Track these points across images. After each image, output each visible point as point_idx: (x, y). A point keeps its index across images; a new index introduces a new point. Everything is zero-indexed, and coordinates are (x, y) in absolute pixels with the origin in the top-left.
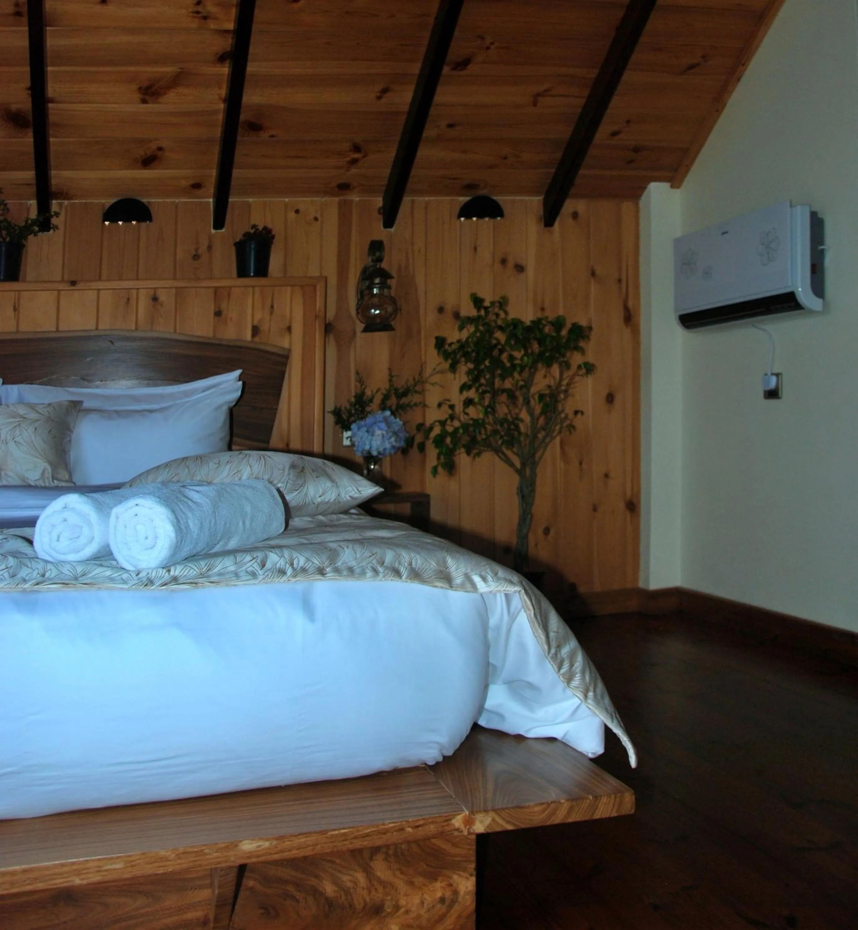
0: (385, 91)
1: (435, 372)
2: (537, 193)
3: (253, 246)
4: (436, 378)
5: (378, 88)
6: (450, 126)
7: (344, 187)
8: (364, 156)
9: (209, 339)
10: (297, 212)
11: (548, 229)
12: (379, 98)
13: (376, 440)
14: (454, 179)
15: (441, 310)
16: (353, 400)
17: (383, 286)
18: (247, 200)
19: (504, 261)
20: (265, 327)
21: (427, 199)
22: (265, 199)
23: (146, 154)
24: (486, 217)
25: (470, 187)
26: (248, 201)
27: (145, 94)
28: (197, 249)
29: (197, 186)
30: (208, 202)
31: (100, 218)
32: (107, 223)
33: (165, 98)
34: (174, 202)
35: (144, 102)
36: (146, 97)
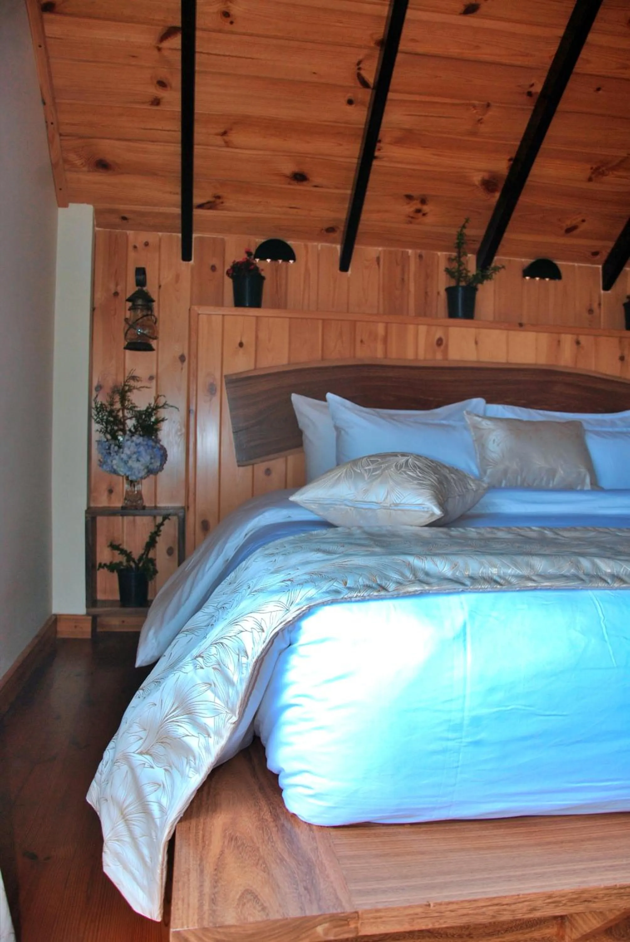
23: (571, 224)
27: (593, 173)
28: (591, 305)
29: (595, 254)
30: (598, 268)
31: (520, 273)
32: (527, 278)
33: (606, 179)
34: (574, 266)
35: (590, 180)
36: (593, 176)
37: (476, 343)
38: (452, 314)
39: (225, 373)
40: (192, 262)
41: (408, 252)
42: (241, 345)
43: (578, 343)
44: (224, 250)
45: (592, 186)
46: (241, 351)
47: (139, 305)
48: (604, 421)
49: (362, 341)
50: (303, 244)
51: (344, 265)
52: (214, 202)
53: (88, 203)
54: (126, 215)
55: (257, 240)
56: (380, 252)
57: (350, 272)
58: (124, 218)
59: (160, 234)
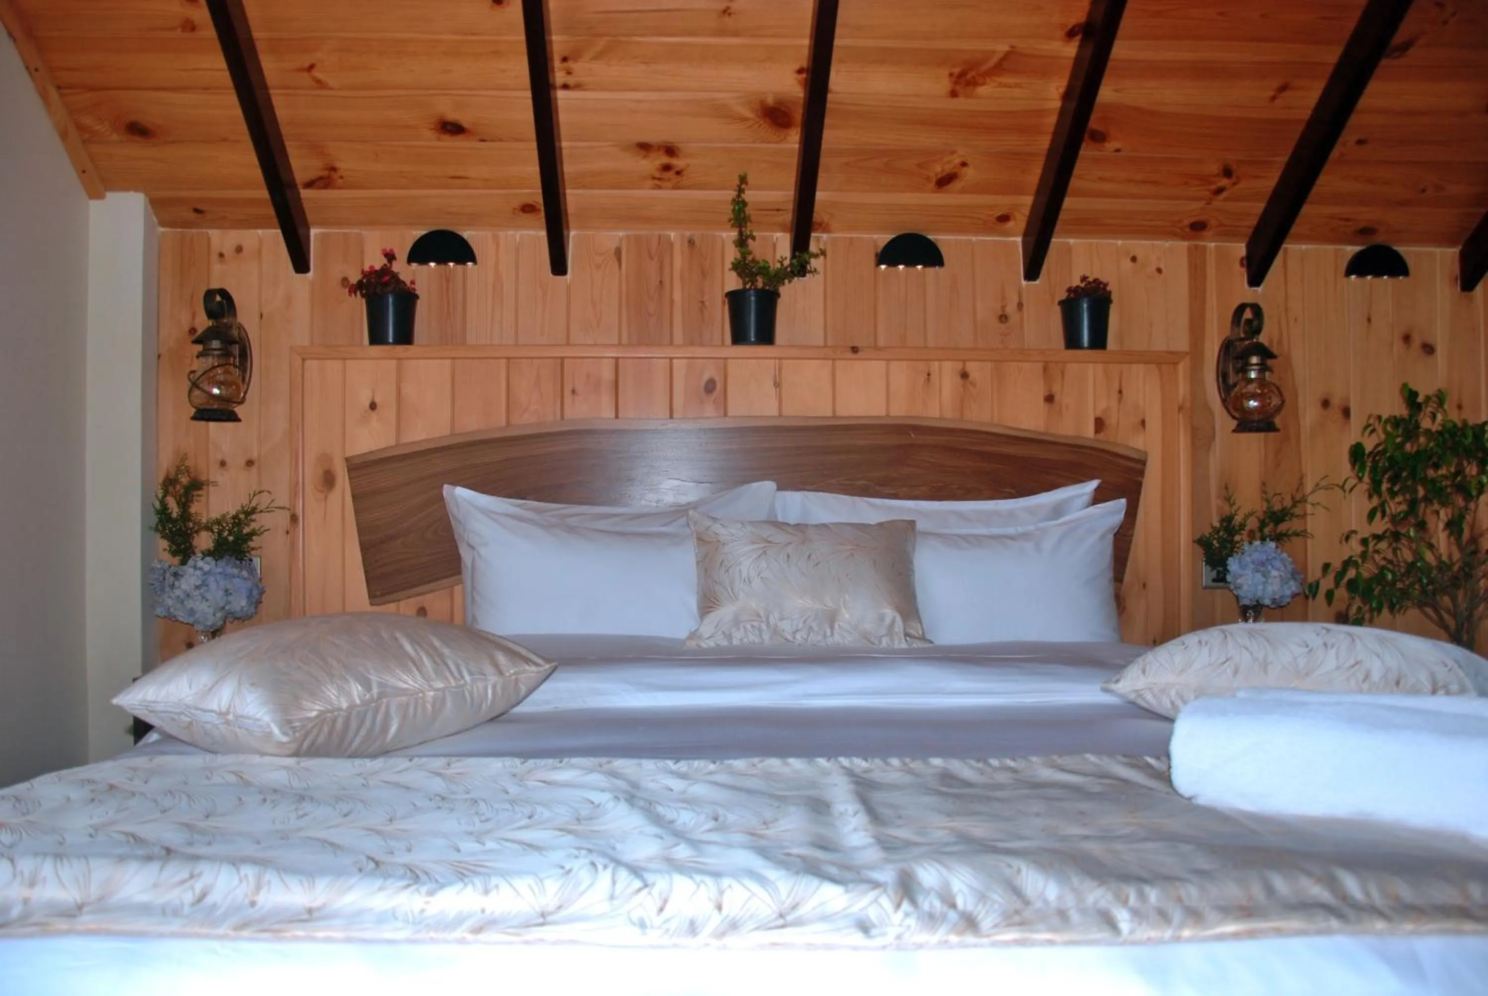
0: (1283, 88)
1: (1318, 487)
2: (1451, 243)
3: (1085, 306)
4: (1320, 496)
5: (1276, 83)
6: (1360, 142)
7: (1198, 227)
8: (1234, 184)
9: (1040, 433)
10: (1134, 259)
11: (1465, 293)
12: (1273, 98)
13: (1272, 584)
14: (1347, 220)
15: (1326, 404)
16: (1217, 524)
17: (1263, 368)
18: (1068, 240)
19: (1407, 339)
20: (1112, 421)
21: (1304, 247)
22: (1091, 241)
23: (943, 171)
24: (1384, 275)
25: (1366, 231)
26: (1069, 243)
27: (956, 83)
28: (1003, 308)
29: (1004, 219)
30: (1015, 242)
31: (872, 260)
32: (883, 267)
33: (981, 90)
34: (970, 240)
35: (954, 94)
36: (958, 88)
37: (777, 385)
38: (739, 337)
39: (348, 454)
40: (310, 275)
41: (669, 236)
42: (373, 406)
43: (964, 375)
44: (362, 252)
45: (962, 103)
46: (374, 415)
47: (215, 350)
48: (996, 513)
49: (574, 392)
50: (489, 234)
51: (559, 266)
52: (329, 177)
53: (136, 190)
54: (200, 207)
55: (415, 233)
56: (621, 239)
57: (569, 276)
58: (197, 211)
59: (260, 231)
